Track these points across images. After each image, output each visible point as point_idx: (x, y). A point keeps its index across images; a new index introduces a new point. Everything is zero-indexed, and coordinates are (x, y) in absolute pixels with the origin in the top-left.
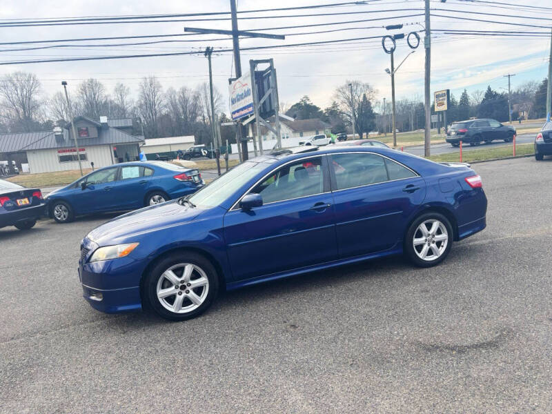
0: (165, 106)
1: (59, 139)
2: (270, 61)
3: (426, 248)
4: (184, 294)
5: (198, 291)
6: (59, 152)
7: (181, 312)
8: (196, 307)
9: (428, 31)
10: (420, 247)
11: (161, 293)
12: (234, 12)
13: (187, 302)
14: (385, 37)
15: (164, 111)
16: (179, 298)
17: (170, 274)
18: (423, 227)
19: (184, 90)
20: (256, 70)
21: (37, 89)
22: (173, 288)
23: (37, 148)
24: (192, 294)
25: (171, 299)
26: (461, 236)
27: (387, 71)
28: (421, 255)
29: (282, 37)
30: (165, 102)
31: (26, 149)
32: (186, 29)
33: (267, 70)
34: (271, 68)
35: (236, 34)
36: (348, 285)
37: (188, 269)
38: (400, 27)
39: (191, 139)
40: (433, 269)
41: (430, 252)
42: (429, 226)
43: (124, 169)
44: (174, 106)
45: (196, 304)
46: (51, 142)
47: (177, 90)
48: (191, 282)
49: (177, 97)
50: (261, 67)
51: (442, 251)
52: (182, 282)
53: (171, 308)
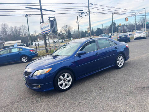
0: (10, 32)
2: (54, 17)
3: (119, 64)
4: (65, 83)
5: (69, 81)
8: (69, 86)
9: (89, 12)
11: (59, 83)
12: (40, 4)
13: (66, 85)
14: (79, 13)
15: (9, 33)
16: (64, 84)
17: (61, 77)
18: (119, 58)
19: (16, 27)
22: (62, 81)
24: (67, 83)
25: (61, 85)
27: (77, 22)
28: (119, 66)
30: (9, 31)
33: (53, 20)
34: (55, 19)
37: (66, 75)
38: (83, 10)
39: (20, 41)
43: (12, 49)
44: (13, 32)
47: (13, 27)
48: (67, 79)
49: (14, 29)
50: (52, 19)
52: (65, 79)
53: (62, 88)
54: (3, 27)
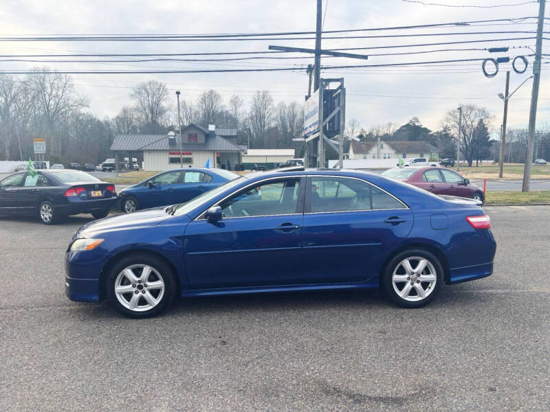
0: (274, 119)
1: (172, 142)
2: (341, 80)
3: (408, 286)
4: (140, 294)
5: (155, 293)
6: (170, 154)
7: (136, 310)
8: (151, 307)
9: (538, 56)
10: (401, 285)
11: (119, 289)
12: (319, 32)
13: (142, 301)
14: (486, 60)
15: (273, 125)
16: (136, 297)
17: (129, 273)
18: (406, 264)
19: (293, 106)
20: (327, 88)
21: (165, 97)
22: (131, 286)
23: (153, 149)
24: (148, 295)
25: (128, 296)
26: (453, 280)
27: (501, 96)
28: (401, 294)
29: (365, 57)
30: (274, 115)
31: (144, 149)
32: (271, 47)
34: (341, 87)
35: (318, 52)
36: (311, 312)
37: (147, 271)
38: (505, 50)
39: (292, 152)
40: (413, 311)
41: (413, 292)
42: (414, 264)
43: (186, 174)
44: (283, 120)
45: (151, 305)
46: (165, 144)
47: (288, 105)
48: (148, 283)
49: (286, 111)
51: (428, 292)
52: (139, 282)
53: (128, 305)
54: (258, 104)
